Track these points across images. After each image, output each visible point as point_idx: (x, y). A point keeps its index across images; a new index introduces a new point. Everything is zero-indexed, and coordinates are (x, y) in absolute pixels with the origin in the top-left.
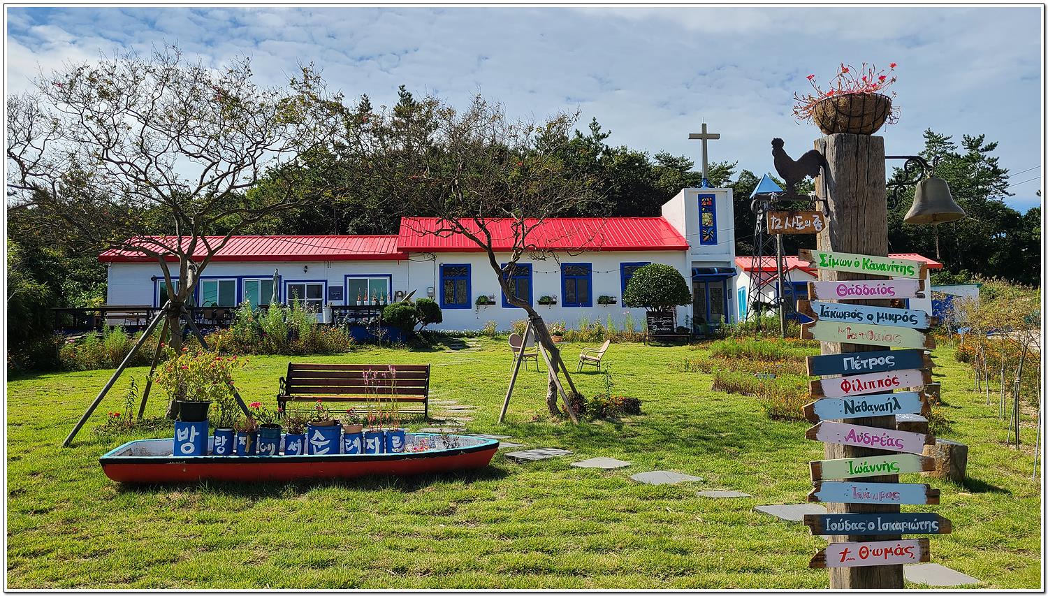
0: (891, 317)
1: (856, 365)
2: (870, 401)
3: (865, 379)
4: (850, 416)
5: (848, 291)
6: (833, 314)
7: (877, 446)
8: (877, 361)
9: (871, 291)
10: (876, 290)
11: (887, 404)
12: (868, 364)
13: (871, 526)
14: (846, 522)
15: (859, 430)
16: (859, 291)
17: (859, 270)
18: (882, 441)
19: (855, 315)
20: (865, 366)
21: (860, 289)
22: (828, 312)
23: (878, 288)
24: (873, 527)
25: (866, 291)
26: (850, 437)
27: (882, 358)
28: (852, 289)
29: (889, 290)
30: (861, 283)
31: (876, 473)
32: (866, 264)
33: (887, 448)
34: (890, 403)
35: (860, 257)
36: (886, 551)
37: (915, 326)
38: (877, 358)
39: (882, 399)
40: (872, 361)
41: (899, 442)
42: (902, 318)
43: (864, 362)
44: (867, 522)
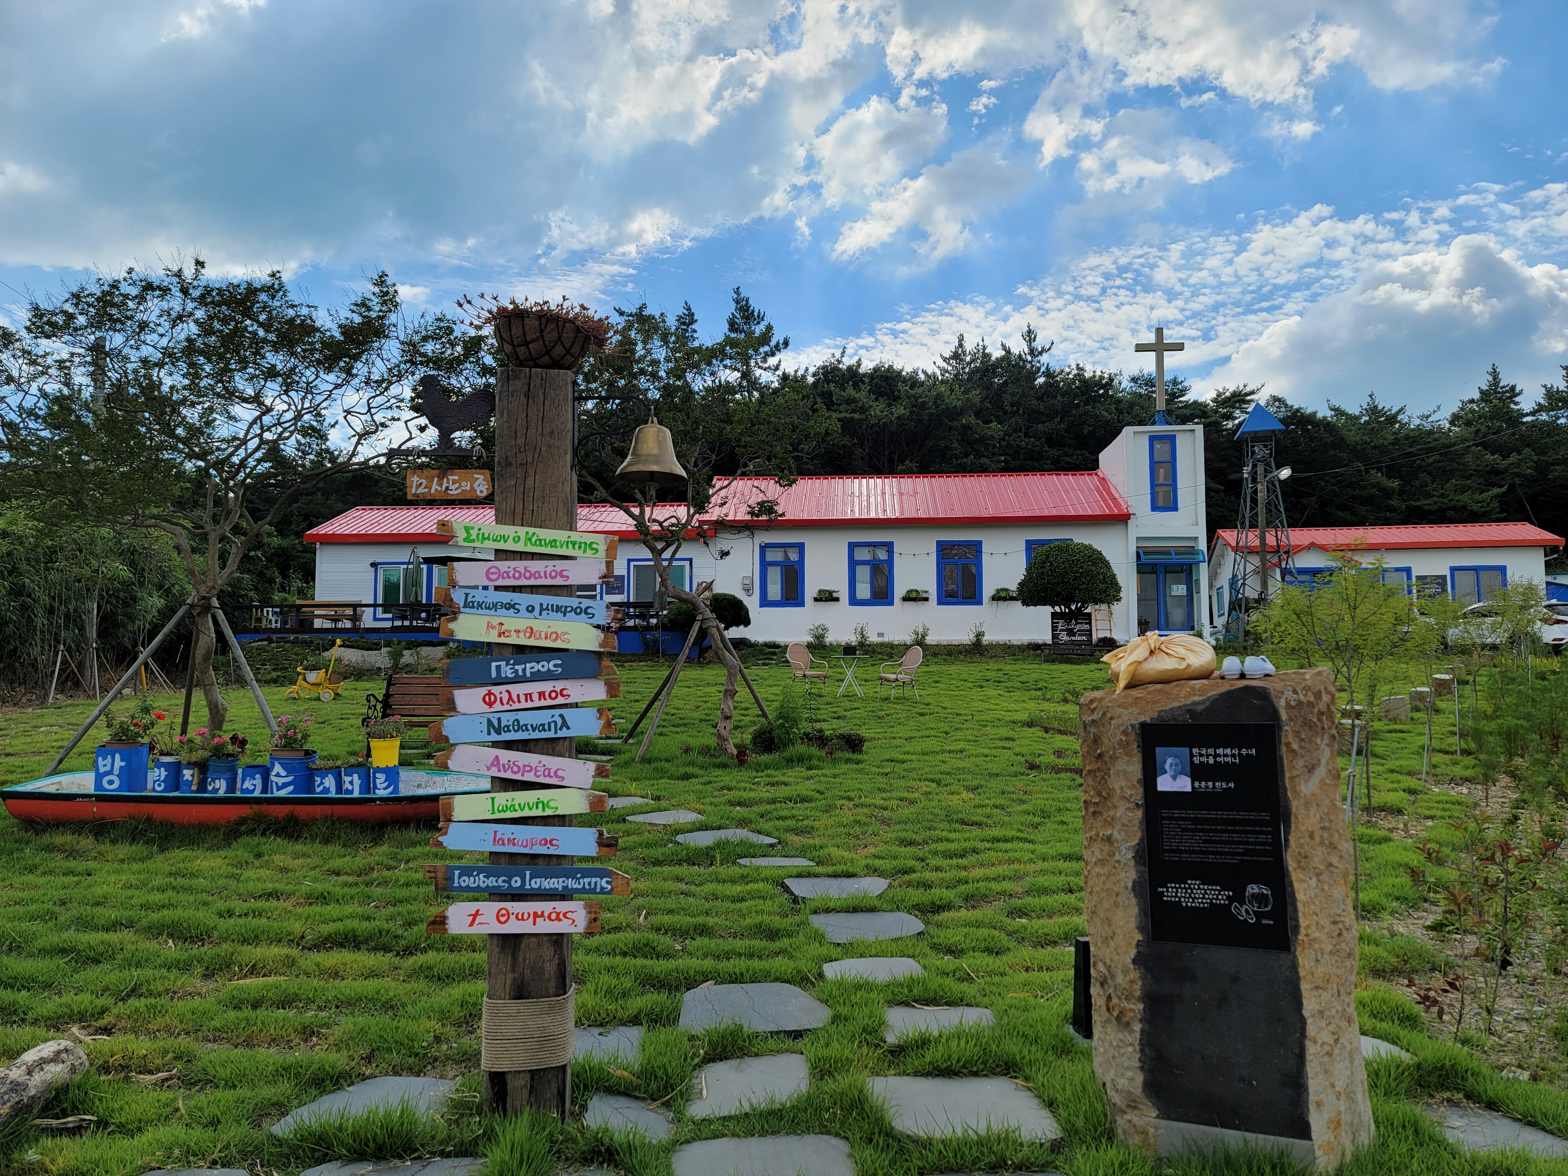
0: (558, 609)
1: (507, 672)
2: (525, 718)
3: (517, 689)
4: (494, 737)
5: (501, 575)
6: (480, 605)
7: (529, 777)
8: (538, 667)
9: (536, 575)
10: (542, 574)
11: (549, 723)
12: (524, 670)
13: (516, 882)
14: (482, 876)
15: (506, 755)
16: (517, 575)
17: (520, 547)
18: (536, 771)
19: (510, 606)
20: (520, 673)
21: (520, 573)
22: (474, 602)
23: (545, 572)
24: (519, 884)
25: (528, 574)
26: (492, 765)
27: (545, 663)
28: (508, 573)
29: (561, 574)
30: (521, 565)
31: (527, 813)
32: (530, 539)
33: (542, 780)
34: (556, 722)
35: (522, 531)
36: (536, 915)
37: (591, 621)
38: (538, 662)
39: (544, 717)
40: (531, 667)
41: (560, 773)
42: (574, 610)
43: (519, 668)
44: (510, 878)
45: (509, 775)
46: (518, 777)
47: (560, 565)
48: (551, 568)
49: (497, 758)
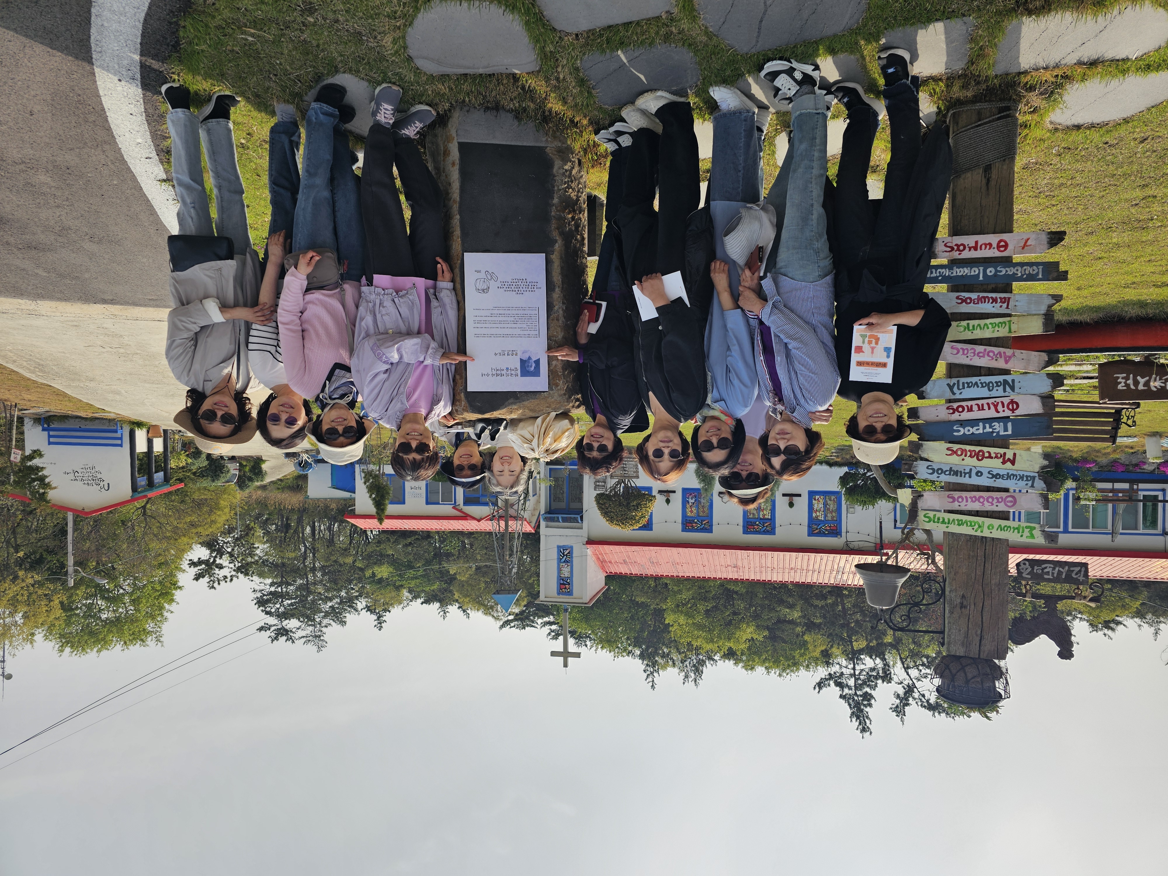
0: (956, 473)
1: (998, 427)
2: (984, 392)
3: (991, 413)
4: (1008, 378)
5: (1004, 500)
6: (1022, 478)
7: (980, 348)
8: (973, 430)
9: (975, 500)
10: (969, 500)
11: (964, 388)
12: (984, 428)
13: (990, 271)
14: (1020, 275)
15: (1001, 364)
16: (990, 500)
17: (988, 521)
18: (974, 353)
19: (996, 476)
20: (987, 426)
21: (988, 502)
22: (1027, 480)
23: (967, 501)
24: (988, 271)
25: (982, 500)
26: (1010, 357)
27: (967, 433)
28: (998, 502)
29: (954, 500)
30: (987, 507)
31: (982, 322)
32: (980, 527)
33: (969, 346)
34: (959, 389)
35: (986, 533)
36: (976, 248)
37: (929, 463)
38: (973, 434)
39: (968, 393)
40: (979, 430)
41: (955, 351)
42: (943, 472)
43: (988, 430)
44: (995, 275)
45: (996, 350)
47: (955, 506)
48: (963, 504)
49: (1007, 362)
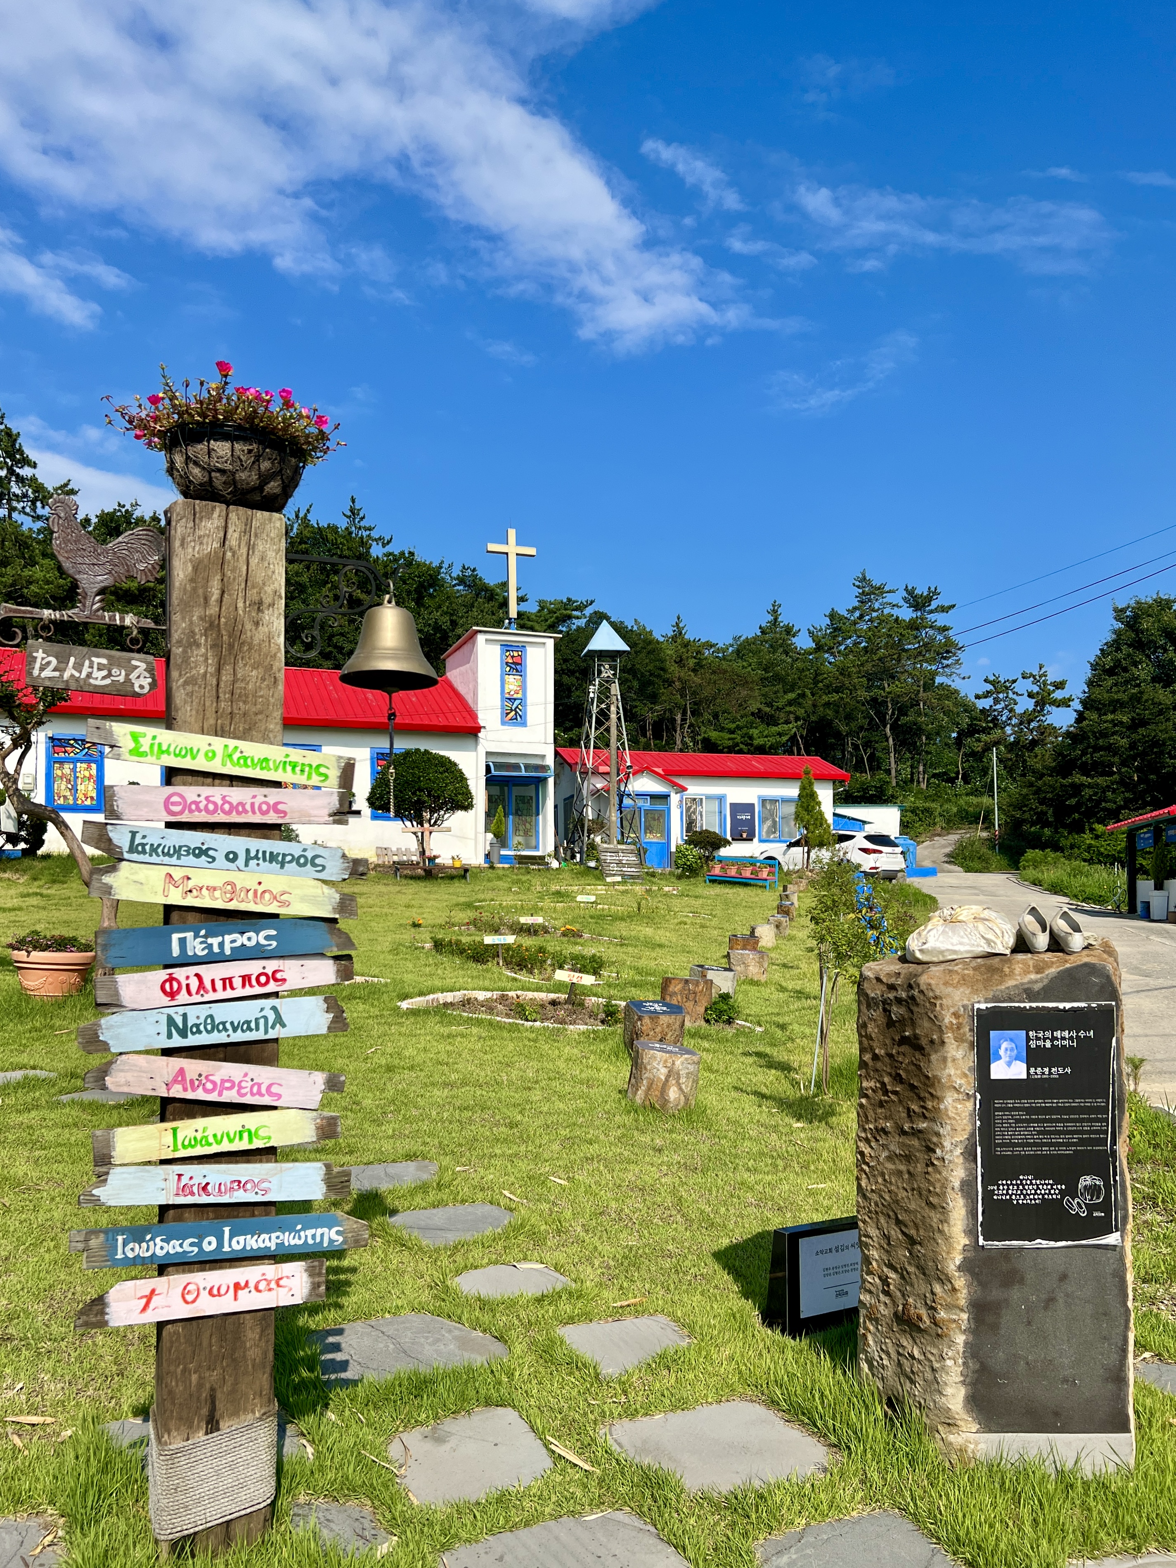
0: (273, 857)
1: (196, 947)
2: (222, 1013)
3: (210, 972)
4: (177, 1041)
5: (187, 806)
6: (154, 850)
7: (229, 1096)
8: (241, 940)
9: (239, 807)
10: (248, 807)
11: (257, 1020)
12: (221, 945)
13: (210, 1244)
14: (158, 1240)
15: (194, 1067)
16: (211, 807)
17: (216, 767)
18: (240, 1087)
19: (200, 852)
20: (216, 949)
21: (215, 804)
22: (143, 845)
23: (253, 804)
24: (214, 1246)
25: (227, 807)
26: (175, 1081)
27: (252, 934)
28: (197, 803)
29: (275, 807)
30: (217, 793)
31: (226, 1147)
32: (230, 756)
33: (248, 1100)
34: (266, 1018)
35: (219, 743)
36: (237, 1286)
37: (323, 876)
38: (242, 933)
39: (248, 1011)
40: (232, 940)
41: (274, 1089)
42: (296, 860)
43: (215, 941)
44: (201, 1238)
45: (199, 1095)
46: (213, 1097)
47: (274, 796)
48: (260, 799)
49: (182, 1071)
